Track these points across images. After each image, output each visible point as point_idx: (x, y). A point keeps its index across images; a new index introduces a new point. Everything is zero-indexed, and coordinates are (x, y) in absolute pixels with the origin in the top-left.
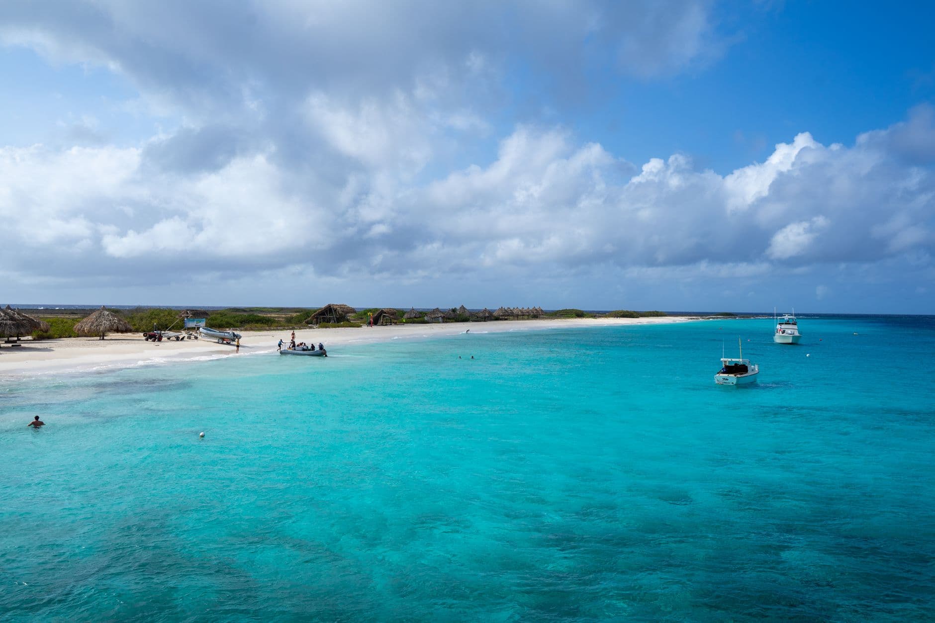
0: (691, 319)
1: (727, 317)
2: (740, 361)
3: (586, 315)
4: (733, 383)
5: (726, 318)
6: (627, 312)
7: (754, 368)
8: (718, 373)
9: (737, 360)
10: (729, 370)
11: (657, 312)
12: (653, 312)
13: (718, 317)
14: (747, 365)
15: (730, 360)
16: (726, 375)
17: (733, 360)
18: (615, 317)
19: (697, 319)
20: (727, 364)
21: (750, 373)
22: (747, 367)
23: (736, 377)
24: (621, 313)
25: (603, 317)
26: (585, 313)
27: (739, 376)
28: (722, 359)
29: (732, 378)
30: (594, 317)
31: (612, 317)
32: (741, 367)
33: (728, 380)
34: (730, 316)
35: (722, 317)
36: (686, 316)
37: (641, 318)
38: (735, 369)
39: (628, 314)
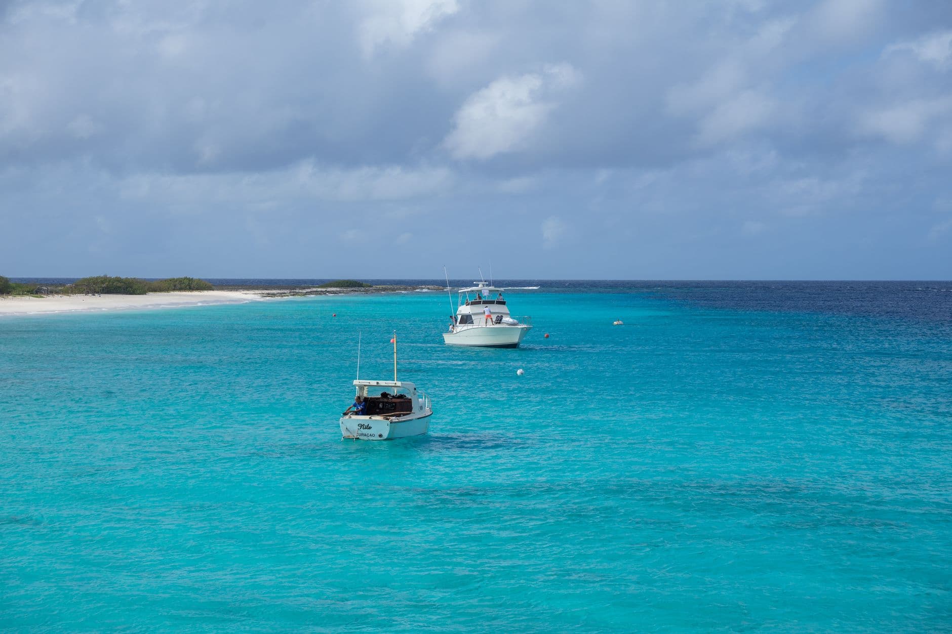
0: (269, 295)
1: (349, 289)
2: (394, 385)
3: (14, 288)
4: (380, 436)
5: (347, 293)
6: (118, 280)
7: (422, 403)
8: (345, 414)
9: (390, 383)
10: (369, 406)
11: (191, 280)
12: (181, 281)
13: (329, 289)
14: (409, 396)
15: (374, 383)
16: (367, 417)
17: (382, 383)
18: (87, 293)
19: (281, 295)
20: (365, 394)
21: (416, 414)
22: (409, 401)
23: (388, 422)
24: (103, 282)
25: (57, 293)
26: (11, 284)
27: (394, 419)
28: (356, 382)
29: (379, 424)
30: (37, 293)
31: (81, 292)
32: (394, 400)
33: (370, 428)
34: (356, 289)
35: (338, 289)
36: (257, 289)
37: (151, 293)
38: (381, 406)
39: (119, 284)
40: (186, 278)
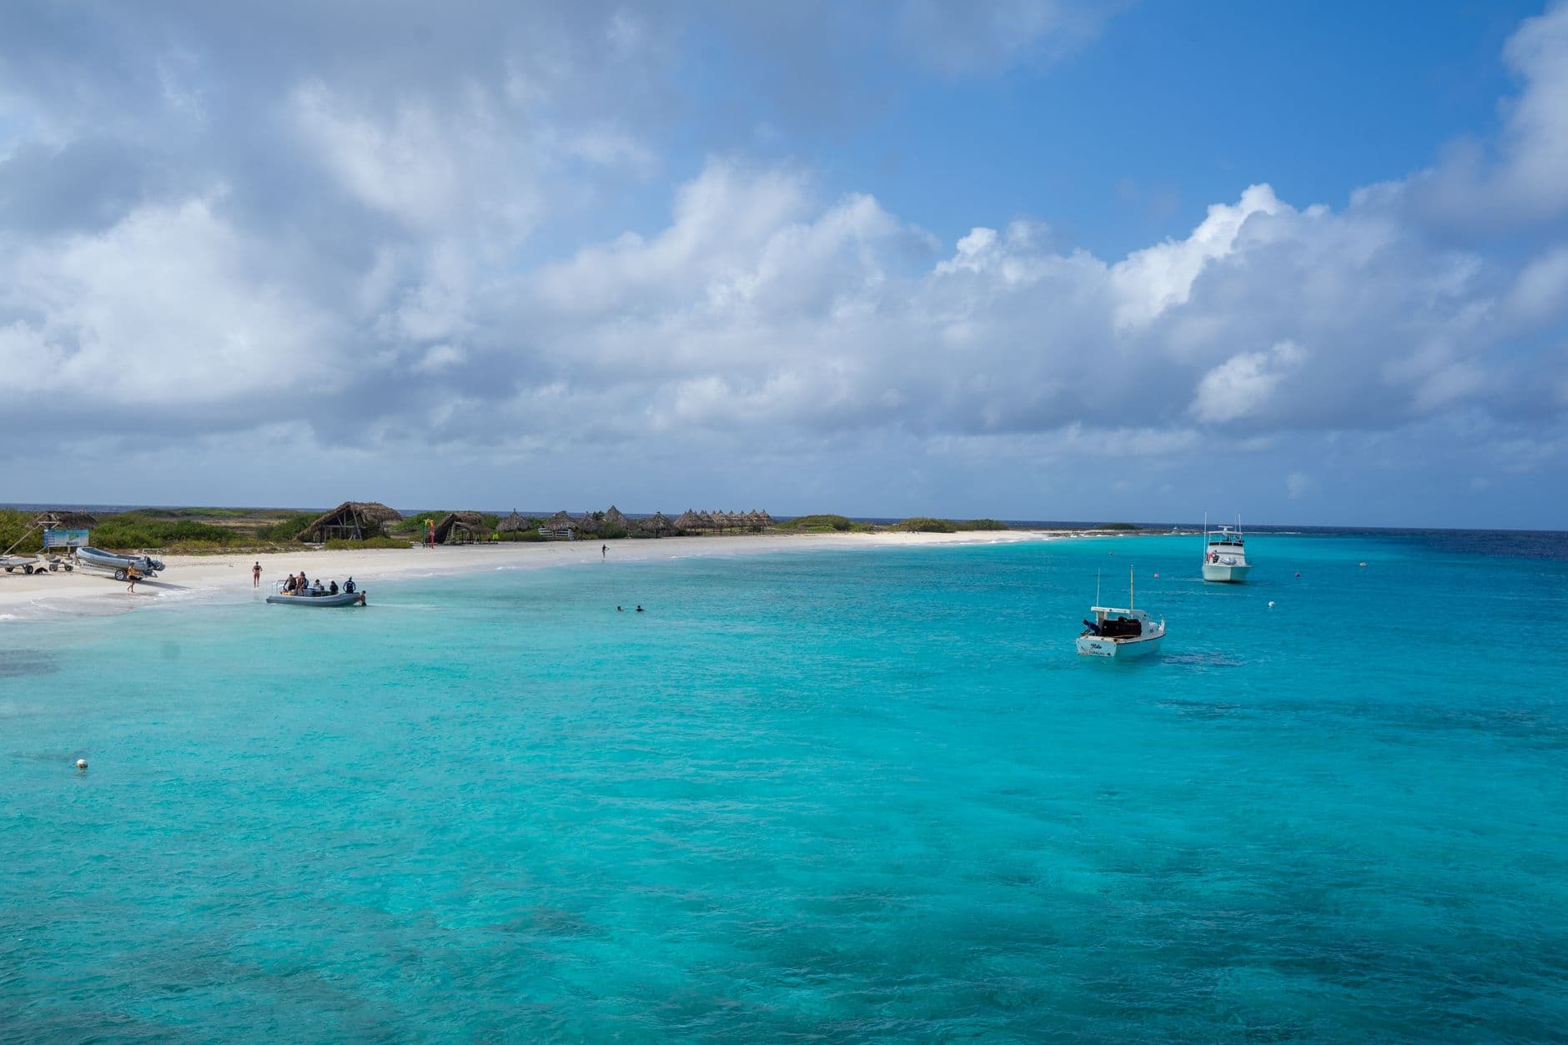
1: (1122, 531)
2: (1128, 612)
4: (1109, 654)
7: (1155, 628)
8: (1085, 634)
9: (1122, 611)
12: (983, 522)
13: (1105, 531)
14: (1140, 621)
15: (1108, 609)
16: (1099, 638)
17: (1115, 610)
21: (1145, 635)
22: (1140, 625)
23: (1117, 643)
24: (921, 523)
25: (886, 531)
26: (852, 523)
27: (1122, 641)
28: (1095, 609)
29: (1109, 645)
30: (870, 530)
31: (903, 530)
32: (1129, 624)
33: (1100, 648)
34: (1129, 531)
35: (1113, 531)
36: (1046, 529)
37: (959, 532)
38: (1117, 628)
39: (934, 524)
40: (987, 520)
